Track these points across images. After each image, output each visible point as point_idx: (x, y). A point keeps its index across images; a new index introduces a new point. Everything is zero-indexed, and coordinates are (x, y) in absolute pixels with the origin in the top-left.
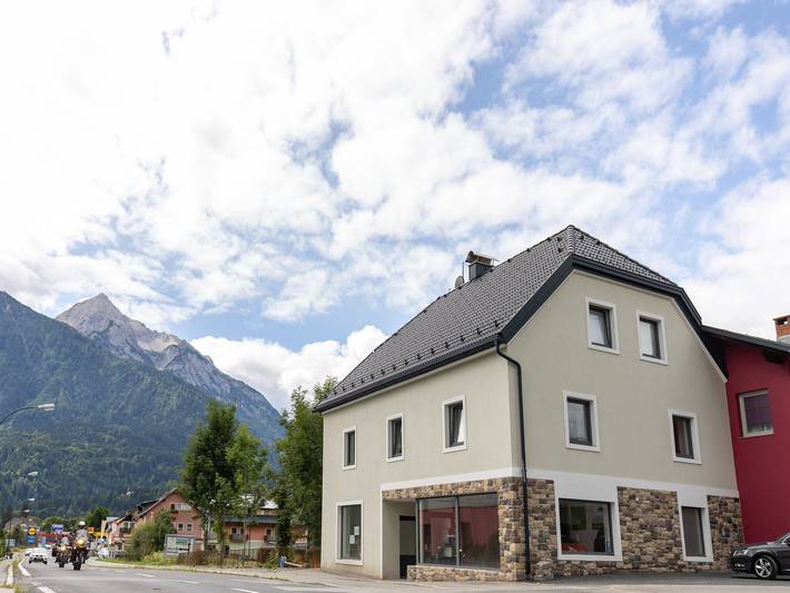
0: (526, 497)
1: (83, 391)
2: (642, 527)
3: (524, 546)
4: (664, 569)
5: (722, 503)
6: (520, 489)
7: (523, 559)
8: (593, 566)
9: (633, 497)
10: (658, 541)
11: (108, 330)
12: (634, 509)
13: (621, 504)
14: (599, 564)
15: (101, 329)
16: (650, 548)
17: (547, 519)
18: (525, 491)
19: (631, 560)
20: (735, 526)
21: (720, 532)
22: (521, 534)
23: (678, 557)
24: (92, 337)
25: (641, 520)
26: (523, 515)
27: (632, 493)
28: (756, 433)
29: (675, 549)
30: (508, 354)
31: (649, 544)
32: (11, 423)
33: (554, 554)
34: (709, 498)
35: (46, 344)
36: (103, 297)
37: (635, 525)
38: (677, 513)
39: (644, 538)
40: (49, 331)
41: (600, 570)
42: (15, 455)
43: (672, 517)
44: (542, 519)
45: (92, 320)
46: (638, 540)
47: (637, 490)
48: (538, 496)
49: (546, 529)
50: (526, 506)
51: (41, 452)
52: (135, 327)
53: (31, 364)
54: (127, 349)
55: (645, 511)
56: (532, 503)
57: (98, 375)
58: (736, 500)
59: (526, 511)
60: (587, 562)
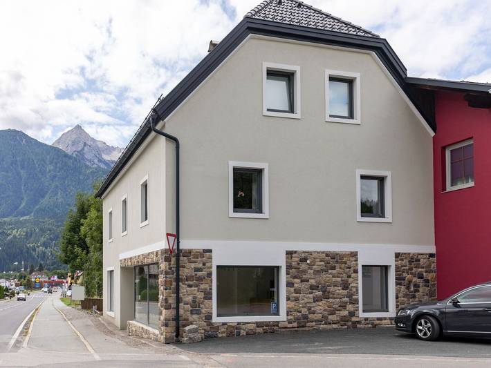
0: (178, 266)
1: (71, 190)
2: (312, 288)
3: (174, 312)
4: (335, 326)
5: (414, 260)
6: (173, 260)
7: (173, 323)
8: (252, 326)
9: (304, 260)
10: (330, 300)
11: (83, 149)
12: (305, 272)
13: (289, 267)
14: (259, 325)
15: (80, 149)
16: (321, 307)
17: (202, 287)
18: (178, 260)
19: (297, 319)
20: (427, 281)
21: (408, 288)
22: (172, 301)
23: (352, 314)
24: (74, 155)
25: (312, 282)
26: (174, 283)
27: (303, 256)
28: (460, 186)
29: (350, 307)
30: (166, 131)
31: (320, 303)
32: (33, 214)
33: (209, 317)
34: (397, 255)
35: (48, 163)
36: (78, 127)
37: (305, 286)
38: (356, 271)
39: (314, 298)
40: (49, 154)
41: (260, 330)
42: (36, 234)
43: (349, 277)
44: (197, 286)
45: (74, 143)
46: (306, 300)
47: (310, 253)
48: (193, 265)
49: (200, 295)
50: (178, 275)
51: (50, 231)
52: (100, 145)
53: (40, 176)
54: (96, 161)
55: (317, 272)
56: (185, 272)
57: (79, 179)
58: (431, 255)
59: (178, 280)
60: (245, 323)
